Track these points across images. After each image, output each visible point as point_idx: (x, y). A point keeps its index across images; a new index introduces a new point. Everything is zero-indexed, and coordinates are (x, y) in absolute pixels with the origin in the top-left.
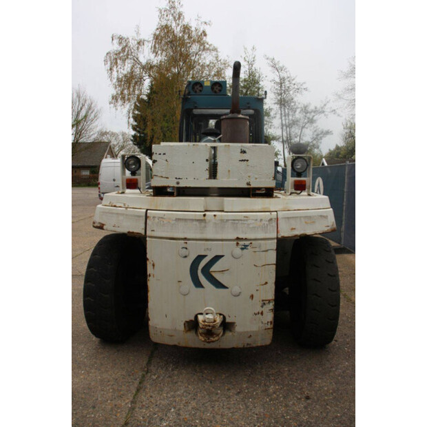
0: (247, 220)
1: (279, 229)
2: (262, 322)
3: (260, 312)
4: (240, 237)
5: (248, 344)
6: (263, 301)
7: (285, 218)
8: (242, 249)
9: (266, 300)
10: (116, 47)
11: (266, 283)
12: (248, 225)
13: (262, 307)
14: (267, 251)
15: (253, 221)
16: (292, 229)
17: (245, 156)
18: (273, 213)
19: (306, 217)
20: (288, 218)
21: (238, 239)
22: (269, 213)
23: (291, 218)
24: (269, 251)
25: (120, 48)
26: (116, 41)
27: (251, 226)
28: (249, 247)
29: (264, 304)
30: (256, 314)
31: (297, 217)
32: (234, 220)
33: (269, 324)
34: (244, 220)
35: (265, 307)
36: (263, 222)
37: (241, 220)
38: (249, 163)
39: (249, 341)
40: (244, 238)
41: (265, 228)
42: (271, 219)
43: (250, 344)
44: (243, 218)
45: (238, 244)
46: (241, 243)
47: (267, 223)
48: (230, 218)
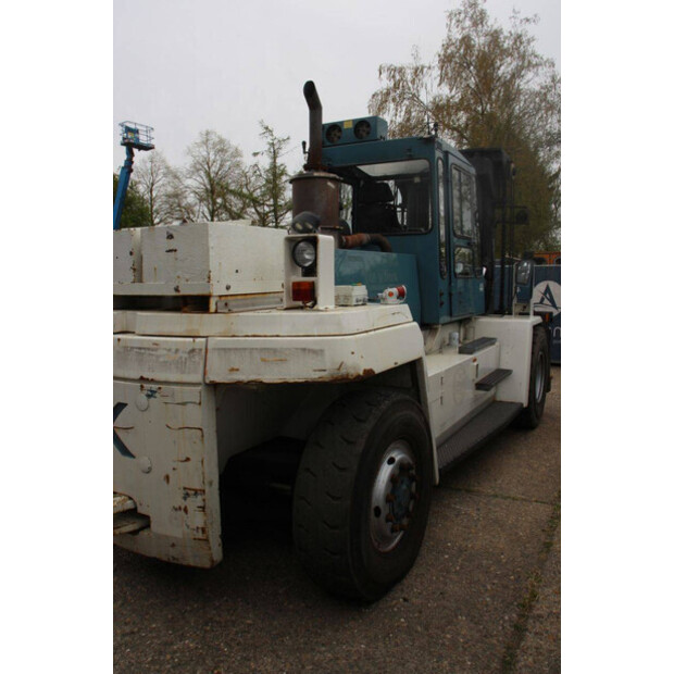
0: (156, 350)
1: (208, 368)
2: (188, 527)
3: (183, 507)
4: (145, 376)
5: (174, 558)
6: (185, 489)
7: (219, 349)
8: (149, 396)
9: (190, 489)
10: (385, 83)
11: (188, 459)
12: (158, 357)
13: (185, 498)
14: (184, 404)
15: (165, 352)
16: (232, 370)
17: (172, 244)
18: (198, 340)
19: (262, 350)
20: (224, 349)
21: (142, 378)
22: (191, 339)
23: (230, 349)
24: (189, 405)
25: (391, 84)
26: (384, 75)
27: (161, 359)
28: (157, 395)
29: (187, 494)
30: (176, 509)
31: (245, 349)
32: (140, 348)
33: (200, 531)
34: (153, 350)
35: (188, 499)
36: (180, 354)
37: (149, 349)
38: (179, 254)
39: (173, 552)
40: (150, 378)
41: (181, 365)
42: (193, 350)
43: (177, 559)
44: (152, 346)
45: (142, 387)
46: (147, 386)
47: (186, 355)
48: (135, 345)
